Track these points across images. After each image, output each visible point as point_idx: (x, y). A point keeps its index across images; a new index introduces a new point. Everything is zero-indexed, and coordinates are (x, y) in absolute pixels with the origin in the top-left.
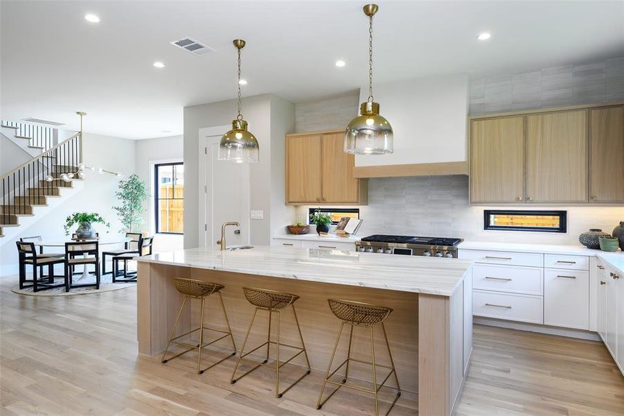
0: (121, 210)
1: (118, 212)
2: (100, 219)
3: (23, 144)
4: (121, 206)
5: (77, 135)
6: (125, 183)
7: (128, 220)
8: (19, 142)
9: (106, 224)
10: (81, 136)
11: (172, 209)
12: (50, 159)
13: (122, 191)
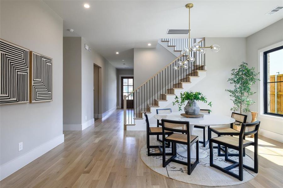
0: (232, 92)
1: (231, 94)
2: (203, 99)
3: (171, 50)
4: (233, 89)
5: (202, 40)
6: (236, 71)
7: (238, 101)
8: (169, 49)
9: (208, 103)
10: (204, 40)
11: (280, 93)
12: (185, 57)
13: (233, 77)
